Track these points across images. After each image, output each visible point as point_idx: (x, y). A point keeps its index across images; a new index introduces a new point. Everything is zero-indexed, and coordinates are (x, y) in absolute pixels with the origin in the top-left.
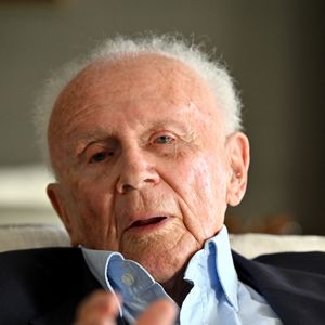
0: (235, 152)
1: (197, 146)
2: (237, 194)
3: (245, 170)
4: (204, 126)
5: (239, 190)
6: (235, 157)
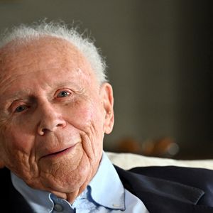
0: (105, 97)
2: (109, 125)
5: (110, 122)
6: (105, 100)
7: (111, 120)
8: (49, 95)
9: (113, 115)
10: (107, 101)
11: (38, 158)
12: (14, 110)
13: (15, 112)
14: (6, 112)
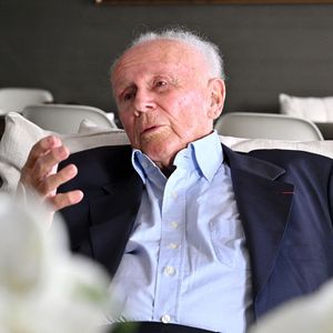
2: (215, 113)
5: (218, 110)
6: (215, 93)
7: (220, 109)
9: (222, 104)
10: (217, 93)
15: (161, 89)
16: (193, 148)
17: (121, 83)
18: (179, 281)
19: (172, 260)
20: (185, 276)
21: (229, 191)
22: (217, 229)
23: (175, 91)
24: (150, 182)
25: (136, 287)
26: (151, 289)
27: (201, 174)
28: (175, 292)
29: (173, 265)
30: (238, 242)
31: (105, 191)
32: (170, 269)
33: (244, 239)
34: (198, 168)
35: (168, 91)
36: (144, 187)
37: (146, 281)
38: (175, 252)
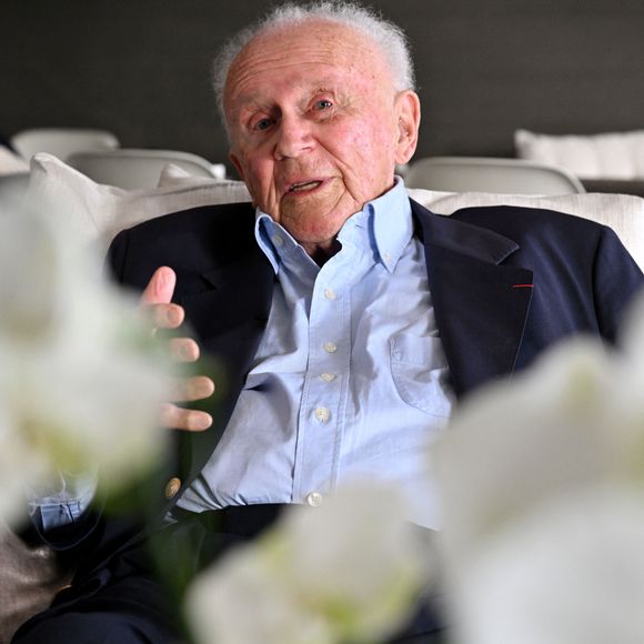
0: (404, 111)
1: (353, 109)
2: (406, 154)
3: (415, 128)
4: (366, 91)
5: (409, 147)
6: (404, 116)
7: (412, 145)
8: (300, 104)
9: (415, 137)
10: (408, 117)
11: (279, 197)
12: (253, 125)
13: (255, 129)
14: (243, 127)
15: (323, 115)
16: (372, 210)
17: (249, 100)
18: (337, 433)
19: (324, 397)
20: (349, 425)
21: (421, 287)
22: (402, 353)
23: (347, 118)
24: (286, 270)
25: (263, 445)
26: (288, 448)
27: (377, 257)
28: (331, 452)
29: (326, 405)
30: (436, 374)
31: (206, 281)
32: (322, 412)
33: (446, 369)
34: (374, 246)
35: (336, 118)
36: (277, 279)
37: (280, 434)
38: (331, 386)
